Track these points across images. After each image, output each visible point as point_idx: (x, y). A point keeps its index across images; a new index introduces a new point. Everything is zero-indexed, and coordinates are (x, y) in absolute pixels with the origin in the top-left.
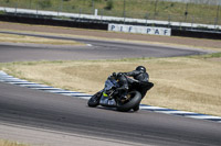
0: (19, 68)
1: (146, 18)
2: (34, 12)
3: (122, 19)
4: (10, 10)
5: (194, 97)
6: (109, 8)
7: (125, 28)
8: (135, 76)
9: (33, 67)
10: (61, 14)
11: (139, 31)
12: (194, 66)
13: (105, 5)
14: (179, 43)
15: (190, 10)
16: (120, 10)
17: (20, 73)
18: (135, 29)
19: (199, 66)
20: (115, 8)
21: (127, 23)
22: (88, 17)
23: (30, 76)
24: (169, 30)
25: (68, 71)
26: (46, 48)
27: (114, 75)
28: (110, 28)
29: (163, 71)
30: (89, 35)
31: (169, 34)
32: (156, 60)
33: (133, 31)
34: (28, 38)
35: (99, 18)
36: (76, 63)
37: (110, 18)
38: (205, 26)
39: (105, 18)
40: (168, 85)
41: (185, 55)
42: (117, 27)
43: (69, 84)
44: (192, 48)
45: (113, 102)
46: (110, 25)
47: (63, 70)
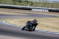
0: (8, 21)
1: (42, 7)
2: (12, 6)
3: (35, 7)
4: (5, 5)
5: (55, 28)
6: (32, 4)
7: (36, 10)
8: (34, 22)
9: (12, 20)
10: (19, 6)
11: (40, 11)
12: (55, 20)
13: (31, 4)
14: (51, 14)
15: (54, 5)
16: (35, 5)
17: (8, 22)
18: (39, 10)
19: (56, 20)
20: (34, 5)
21: (37, 9)
22: (26, 7)
23: (11, 23)
24: (48, 10)
25: (21, 21)
26: (15, 15)
27: (28, 22)
28: (32, 10)
29: (47, 21)
30: (27, 12)
31: (48, 11)
32: (45, 18)
33: (38, 11)
34: (10, 13)
35: (29, 7)
36: (23, 19)
37: (32, 7)
38: (58, 9)
39: (31, 7)
40: (48, 25)
41: (52, 17)
42: (34, 10)
43: (21, 25)
44: (54, 15)
45: (28, 29)
46: (32, 9)
47: (20, 21)
